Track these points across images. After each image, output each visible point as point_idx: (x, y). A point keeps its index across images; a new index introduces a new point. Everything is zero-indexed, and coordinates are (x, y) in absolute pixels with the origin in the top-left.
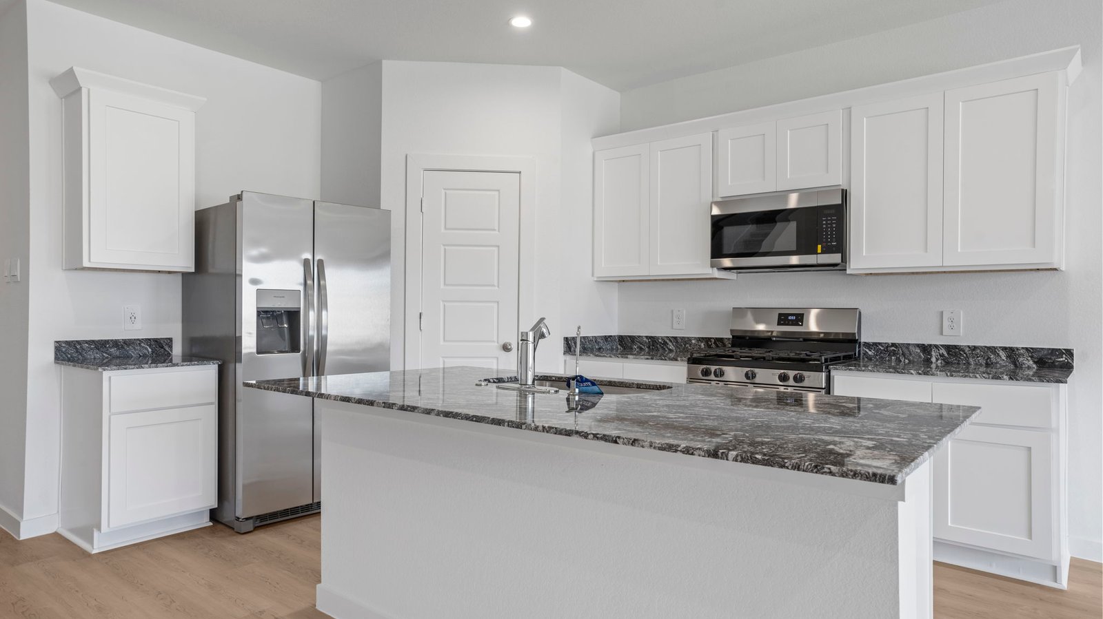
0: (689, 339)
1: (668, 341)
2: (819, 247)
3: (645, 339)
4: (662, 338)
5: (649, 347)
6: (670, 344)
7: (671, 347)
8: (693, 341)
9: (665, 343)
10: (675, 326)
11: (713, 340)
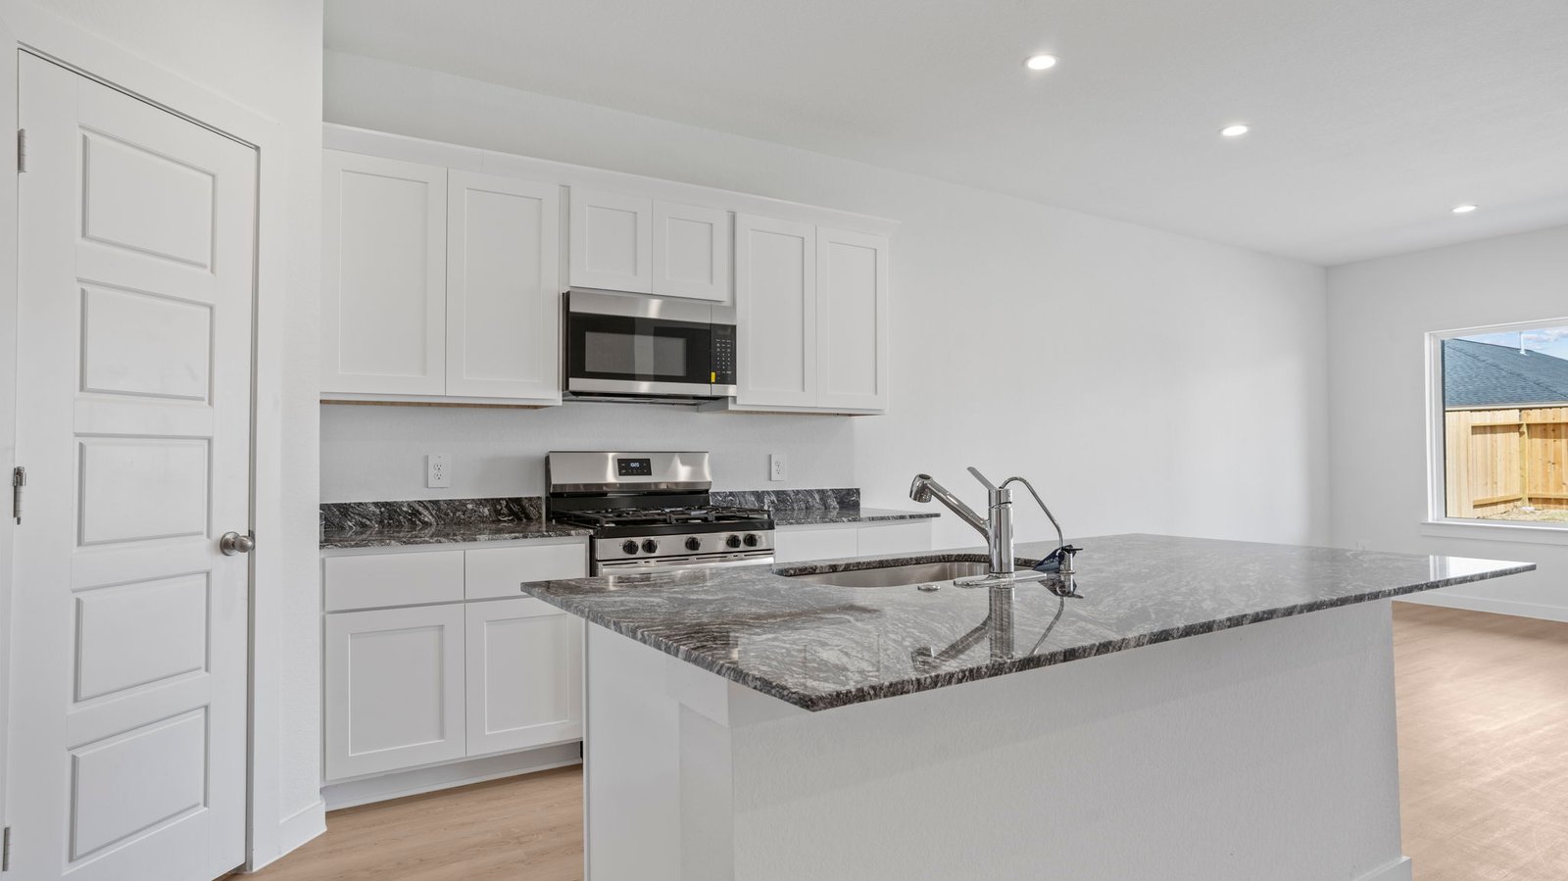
0: (463, 503)
1: (421, 509)
2: (713, 374)
3: (372, 508)
4: (409, 505)
5: (381, 522)
6: (426, 513)
7: (428, 518)
8: (470, 506)
9: (415, 513)
10: (432, 482)
11: (504, 502)
